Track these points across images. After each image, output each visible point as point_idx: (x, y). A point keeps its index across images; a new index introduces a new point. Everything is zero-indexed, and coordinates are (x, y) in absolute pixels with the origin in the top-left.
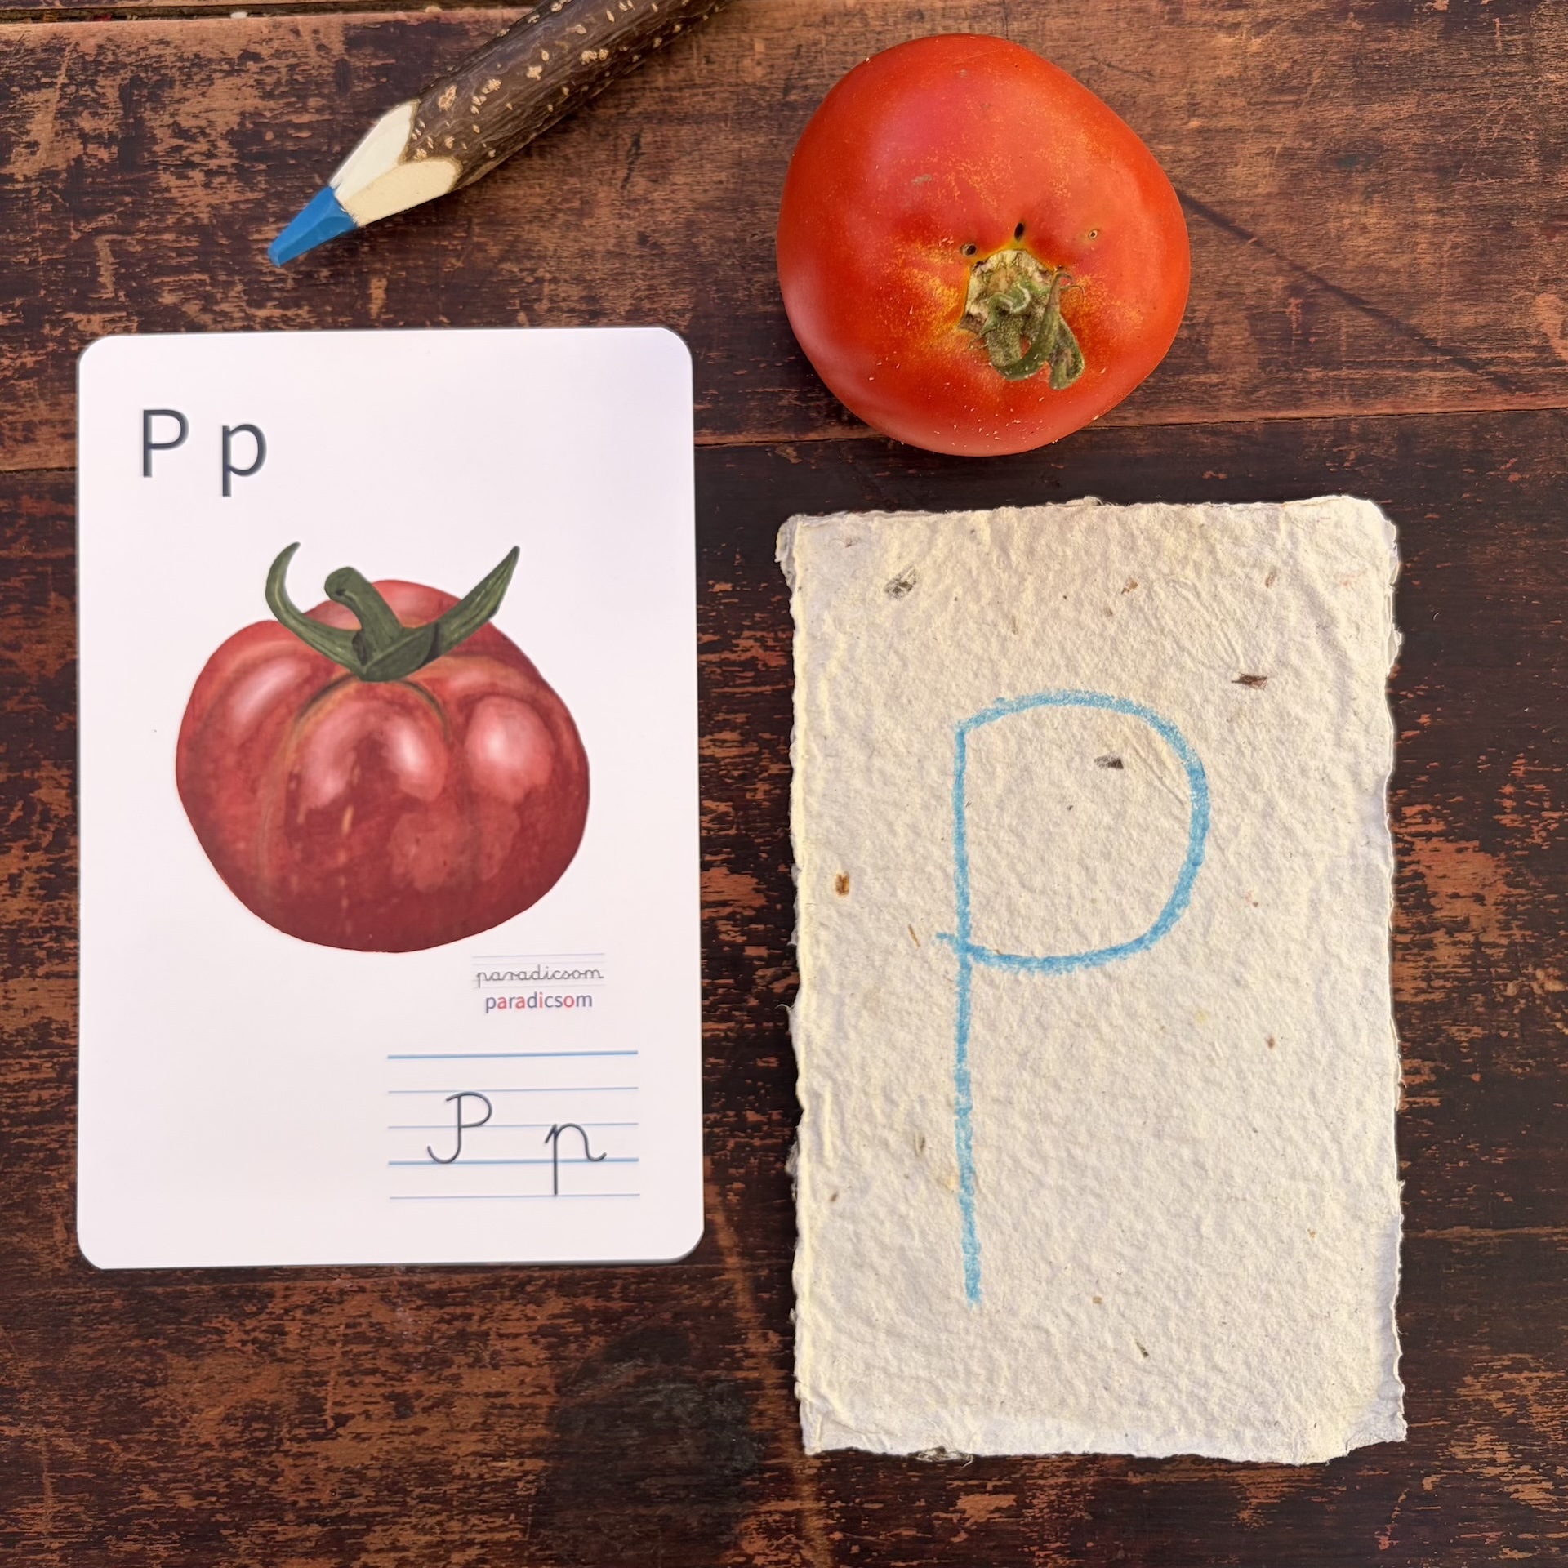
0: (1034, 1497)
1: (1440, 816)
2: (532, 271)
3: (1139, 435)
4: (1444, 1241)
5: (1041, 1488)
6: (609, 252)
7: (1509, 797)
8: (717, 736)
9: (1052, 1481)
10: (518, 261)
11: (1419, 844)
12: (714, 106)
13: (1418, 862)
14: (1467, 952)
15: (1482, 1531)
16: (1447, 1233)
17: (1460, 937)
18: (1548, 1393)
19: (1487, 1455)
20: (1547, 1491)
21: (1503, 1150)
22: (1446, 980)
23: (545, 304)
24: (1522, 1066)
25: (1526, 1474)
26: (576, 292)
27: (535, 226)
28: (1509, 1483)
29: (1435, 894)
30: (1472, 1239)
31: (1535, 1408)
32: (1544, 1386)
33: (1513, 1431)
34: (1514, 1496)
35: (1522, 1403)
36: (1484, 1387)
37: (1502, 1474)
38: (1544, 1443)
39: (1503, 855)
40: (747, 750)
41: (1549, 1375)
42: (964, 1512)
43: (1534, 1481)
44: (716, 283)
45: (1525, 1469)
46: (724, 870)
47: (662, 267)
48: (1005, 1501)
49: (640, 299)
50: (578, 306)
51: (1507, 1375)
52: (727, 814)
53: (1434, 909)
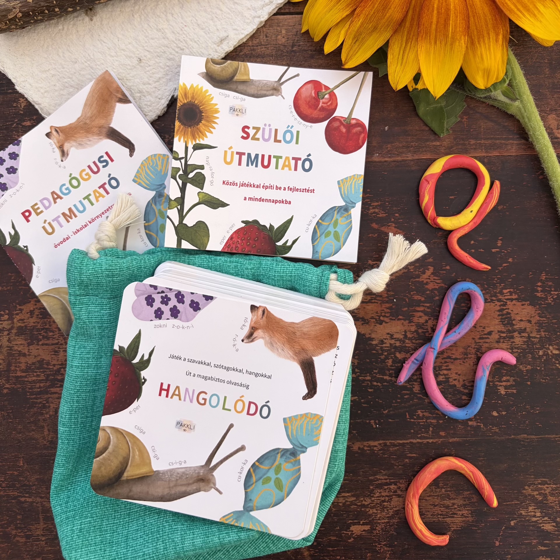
0: (377, 526)
1: (516, 293)
3: (412, 163)
4: (518, 440)
5: (379, 523)
7: (540, 286)
9: (383, 521)
11: (509, 302)
12: (268, 52)
13: (508, 309)
14: (526, 340)
15: (531, 540)
16: (519, 437)
17: (523, 334)
18: (554, 492)
19: (533, 514)
20: (554, 526)
21: (538, 408)
22: (518, 349)
24: (545, 379)
25: (546, 520)
28: (541, 523)
29: (514, 320)
30: (527, 439)
31: (549, 497)
32: (553, 490)
33: (542, 505)
34: (542, 528)
35: (545, 496)
36: (532, 490)
37: (538, 520)
38: (553, 510)
39: (538, 307)
41: (554, 486)
42: (352, 531)
43: (549, 523)
45: (546, 518)
48: (367, 528)
51: (540, 486)
53: (514, 325)
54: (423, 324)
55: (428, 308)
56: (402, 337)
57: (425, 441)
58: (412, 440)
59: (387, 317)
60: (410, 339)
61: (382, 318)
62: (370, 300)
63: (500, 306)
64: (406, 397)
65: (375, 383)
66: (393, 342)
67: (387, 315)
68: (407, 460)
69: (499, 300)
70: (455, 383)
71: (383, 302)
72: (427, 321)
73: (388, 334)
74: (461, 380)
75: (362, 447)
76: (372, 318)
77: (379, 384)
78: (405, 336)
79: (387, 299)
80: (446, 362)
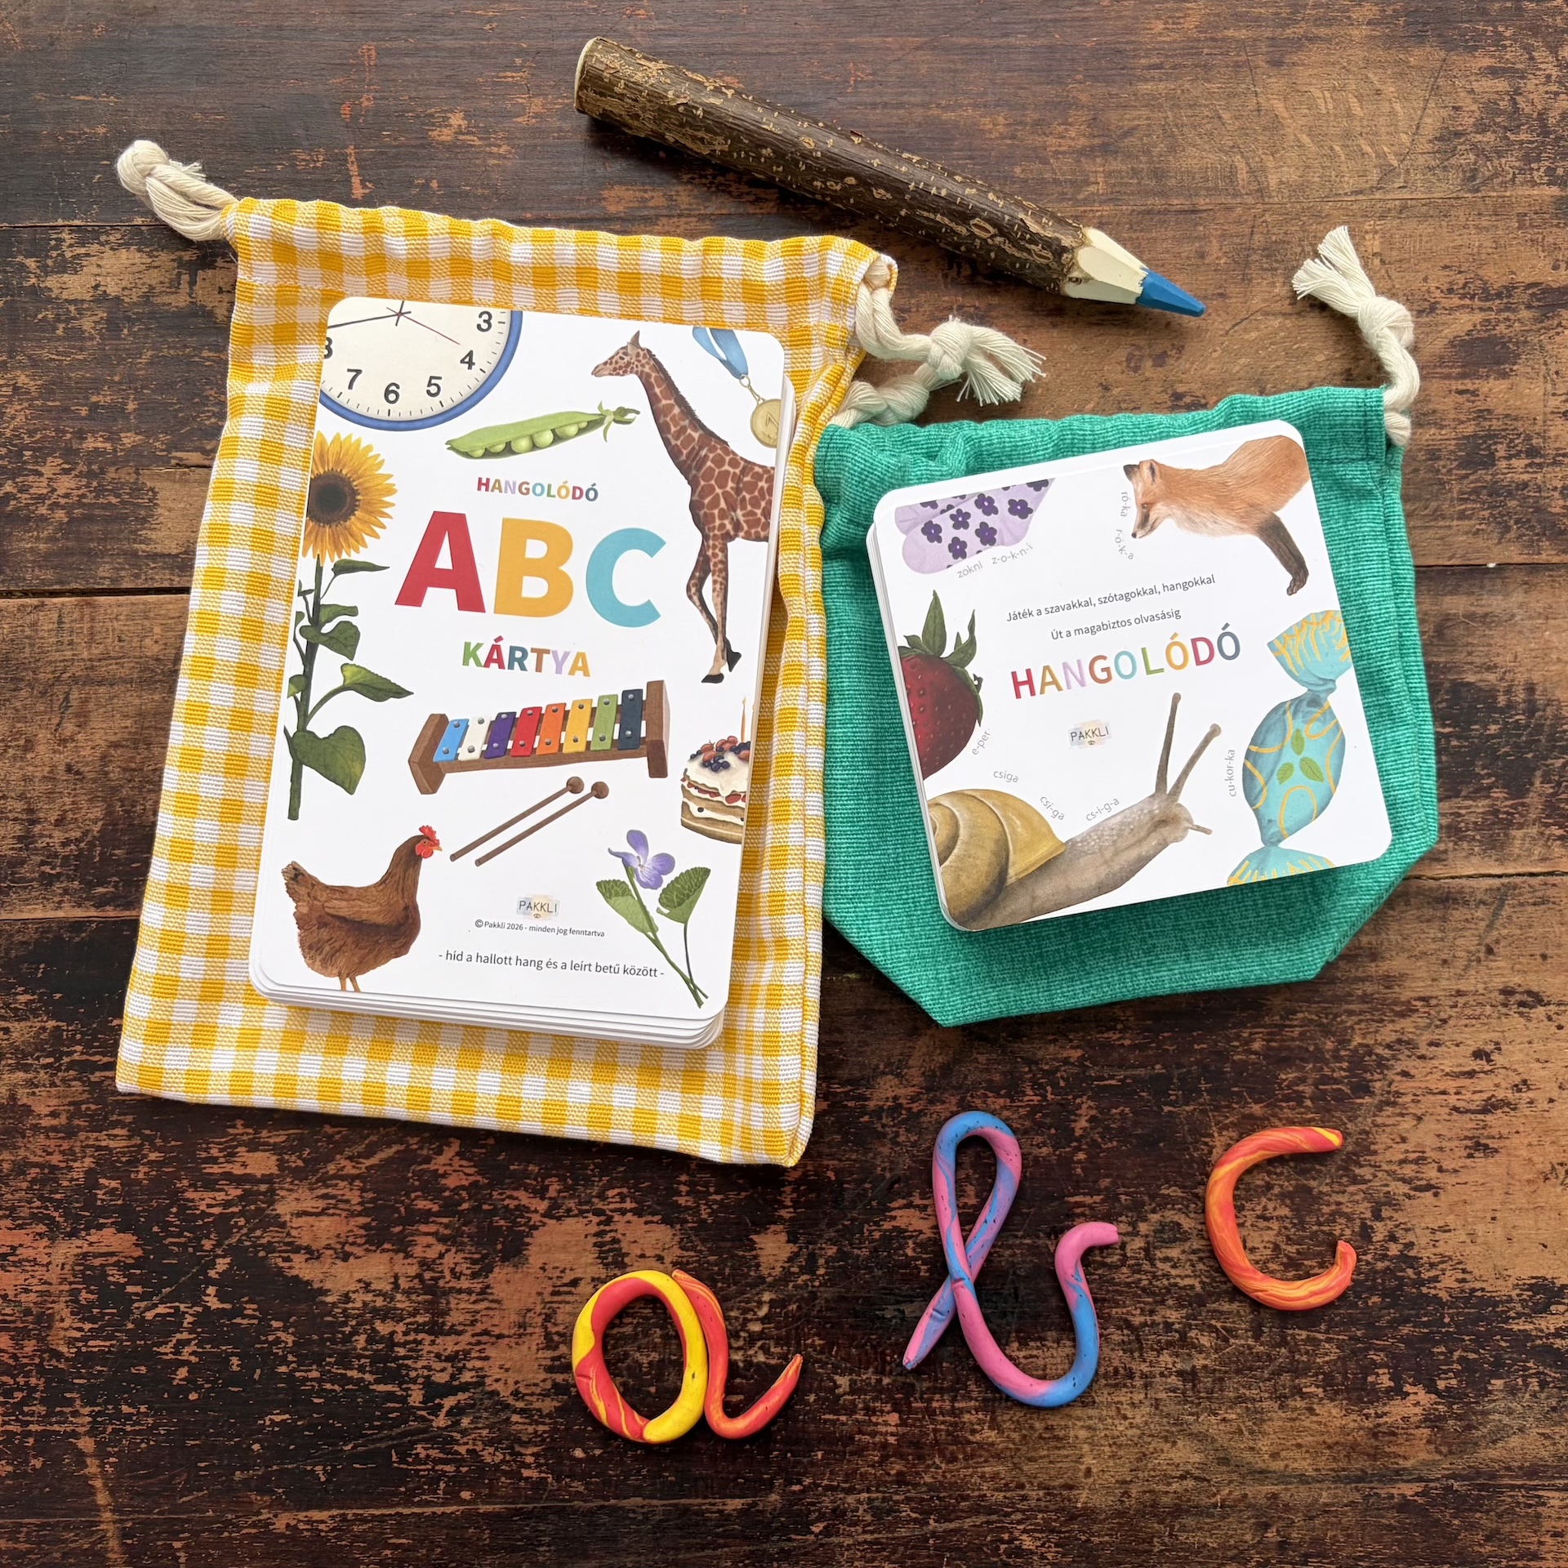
1: (632, 1197)
4: (622, 1508)
6: (44, 777)
8: (111, 1132)
11: (617, 1217)
12: (123, 673)
13: (617, 1231)
16: (624, 1503)
26: (20, 806)
29: (627, 1254)
30: (643, 1507)
39: (678, 1227)
40: (133, 1142)
44: (121, 800)
46: (113, 1230)
47: (82, 788)
49: (65, 811)
50: (20, 816)
52: (116, 1189)
54: (434, 1261)
55: (446, 1226)
56: (389, 1287)
57: (428, 1511)
58: (400, 1510)
59: (360, 1245)
60: (408, 1293)
61: (347, 1248)
62: (324, 1210)
63: (599, 1224)
64: (394, 1415)
65: (328, 1386)
66: (369, 1297)
67: (359, 1241)
68: (388, 1552)
69: (598, 1212)
70: (498, 1387)
71: (352, 1214)
72: (441, 1256)
73: (360, 1281)
74: (511, 1381)
75: (293, 1523)
76: (328, 1247)
77: (336, 1387)
78: (396, 1285)
79: (359, 1208)
80: (479, 1343)
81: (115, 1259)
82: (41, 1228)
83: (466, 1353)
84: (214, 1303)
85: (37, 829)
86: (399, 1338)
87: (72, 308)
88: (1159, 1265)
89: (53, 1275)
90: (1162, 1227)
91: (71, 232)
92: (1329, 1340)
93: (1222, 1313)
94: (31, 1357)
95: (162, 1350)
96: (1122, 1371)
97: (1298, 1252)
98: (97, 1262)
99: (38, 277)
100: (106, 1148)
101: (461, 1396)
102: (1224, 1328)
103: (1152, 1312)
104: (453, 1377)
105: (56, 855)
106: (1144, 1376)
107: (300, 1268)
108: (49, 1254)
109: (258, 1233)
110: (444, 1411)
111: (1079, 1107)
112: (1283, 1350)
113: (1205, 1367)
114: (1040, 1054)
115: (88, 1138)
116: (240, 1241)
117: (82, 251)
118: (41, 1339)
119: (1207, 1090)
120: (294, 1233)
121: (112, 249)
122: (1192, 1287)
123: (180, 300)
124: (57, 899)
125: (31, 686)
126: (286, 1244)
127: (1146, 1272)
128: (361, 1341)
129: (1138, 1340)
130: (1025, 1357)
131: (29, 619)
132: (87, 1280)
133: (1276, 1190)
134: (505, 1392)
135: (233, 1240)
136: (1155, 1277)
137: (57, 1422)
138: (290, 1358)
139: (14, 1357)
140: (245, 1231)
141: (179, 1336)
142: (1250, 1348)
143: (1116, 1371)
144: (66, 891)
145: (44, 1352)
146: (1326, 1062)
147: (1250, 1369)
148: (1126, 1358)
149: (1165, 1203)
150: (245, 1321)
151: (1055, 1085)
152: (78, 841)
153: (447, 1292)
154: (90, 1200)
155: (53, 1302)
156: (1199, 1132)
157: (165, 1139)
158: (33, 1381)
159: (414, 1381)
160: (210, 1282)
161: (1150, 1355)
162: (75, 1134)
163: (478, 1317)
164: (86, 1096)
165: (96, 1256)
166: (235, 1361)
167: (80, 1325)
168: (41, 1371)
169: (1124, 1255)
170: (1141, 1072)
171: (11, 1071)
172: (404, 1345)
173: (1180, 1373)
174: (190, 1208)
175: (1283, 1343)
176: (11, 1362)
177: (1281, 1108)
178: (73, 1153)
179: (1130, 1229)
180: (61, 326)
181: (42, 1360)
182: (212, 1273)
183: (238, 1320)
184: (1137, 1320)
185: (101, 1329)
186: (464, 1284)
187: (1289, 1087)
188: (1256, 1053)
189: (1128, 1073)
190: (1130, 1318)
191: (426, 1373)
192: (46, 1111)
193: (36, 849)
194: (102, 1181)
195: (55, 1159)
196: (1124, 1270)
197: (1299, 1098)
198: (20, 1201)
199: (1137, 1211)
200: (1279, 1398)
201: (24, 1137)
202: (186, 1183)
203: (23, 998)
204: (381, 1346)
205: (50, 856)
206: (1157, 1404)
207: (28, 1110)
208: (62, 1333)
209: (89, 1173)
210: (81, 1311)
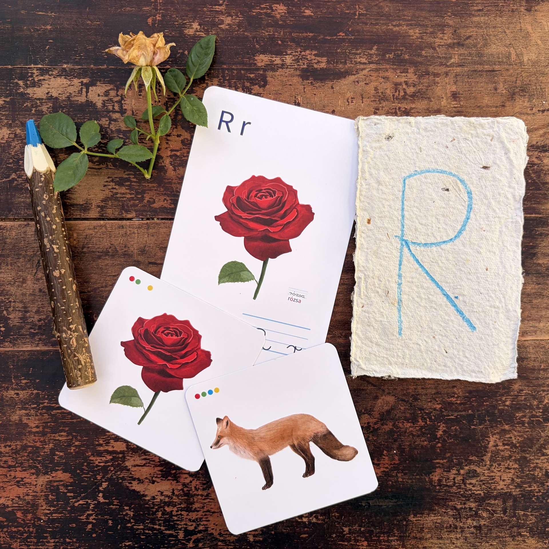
2: (8, 299)
6: (30, 294)
8: (60, 434)
10: (4, 296)
23: (12, 309)
26: (21, 305)
27: (9, 286)
40: (69, 438)
46: (61, 472)
47: (46, 298)
49: (39, 308)
50: (21, 309)
52: (63, 456)
81: (62, 483)
82: (33, 471)
83: (201, 519)
84: (102, 500)
85: (28, 314)
86: (174, 513)
87: (38, 102)
88: (468, 486)
89: (38, 489)
90: (469, 472)
91: (37, 70)
92: (532, 515)
93: (491, 504)
94: (30, 520)
95: (81, 518)
96: (453, 526)
97: (521, 482)
98: (55, 484)
99: (24, 88)
100: (58, 440)
101: (199, 535)
102: (492, 510)
103: (465, 504)
104: (195, 528)
105: (36, 325)
106: (461, 528)
107: (136, 486)
108: (36, 481)
109: (119, 473)
110: (192, 541)
111: (439, 426)
112: (514, 519)
113: (484, 525)
114: (425, 406)
115: (51, 436)
116: (112, 476)
117: (42, 78)
118: (34, 514)
119: (488, 420)
120: (133, 473)
121: (54, 77)
122: (480, 494)
123: (82, 99)
124: (36, 343)
125: (24, 257)
126: (130, 477)
127: (463, 489)
128: (159, 514)
129: (459, 514)
130: (416, 520)
131: (23, 230)
132: (52, 491)
133: (513, 458)
134: (216, 534)
135: (109, 476)
136: (466, 490)
137: (41, 545)
138: (132, 521)
139: (23, 520)
140: (113, 472)
141: (88, 512)
142: (502, 517)
143: (451, 525)
144: (40, 339)
145: (35, 518)
146: (534, 410)
147: (502, 526)
148: (454, 521)
149: (471, 462)
150: (114, 507)
151: (430, 418)
152: (44, 319)
153: (193, 496)
154: (52, 461)
155: (39, 499)
156: (485, 436)
157: (82, 437)
158: (31, 529)
159: (180, 529)
160: (100, 491)
161: (464, 520)
162: (46, 435)
163: (205, 505)
164: (50, 420)
165: (55, 481)
166: (110, 522)
167: (49, 508)
168: (34, 526)
169: (455, 482)
170: (463, 413)
171: (20, 410)
172: (176, 516)
173: (475, 527)
174: (92, 463)
175: (515, 516)
176: (22, 522)
177: (516, 427)
178: (45, 442)
179: (457, 472)
180: (34, 109)
181: (35, 521)
182: (101, 488)
183: (111, 506)
184: (459, 507)
185: (58, 509)
186: (200, 492)
187: (519, 419)
188: (507, 406)
189: (459, 413)
190: (456, 506)
191: (185, 526)
192: (34, 425)
193: (28, 322)
194: (57, 453)
195: (38, 444)
196: (454, 488)
197: (523, 423)
198: (24, 460)
199: (460, 465)
200: (512, 536)
201: (25, 435)
202: (90, 453)
203: (24, 381)
204: (167, 516)
205: (33, 325)
206: (466, 538)
207: (27, 425)
208: (42, 511)
209: (52, 450)
210: (50, 503)
